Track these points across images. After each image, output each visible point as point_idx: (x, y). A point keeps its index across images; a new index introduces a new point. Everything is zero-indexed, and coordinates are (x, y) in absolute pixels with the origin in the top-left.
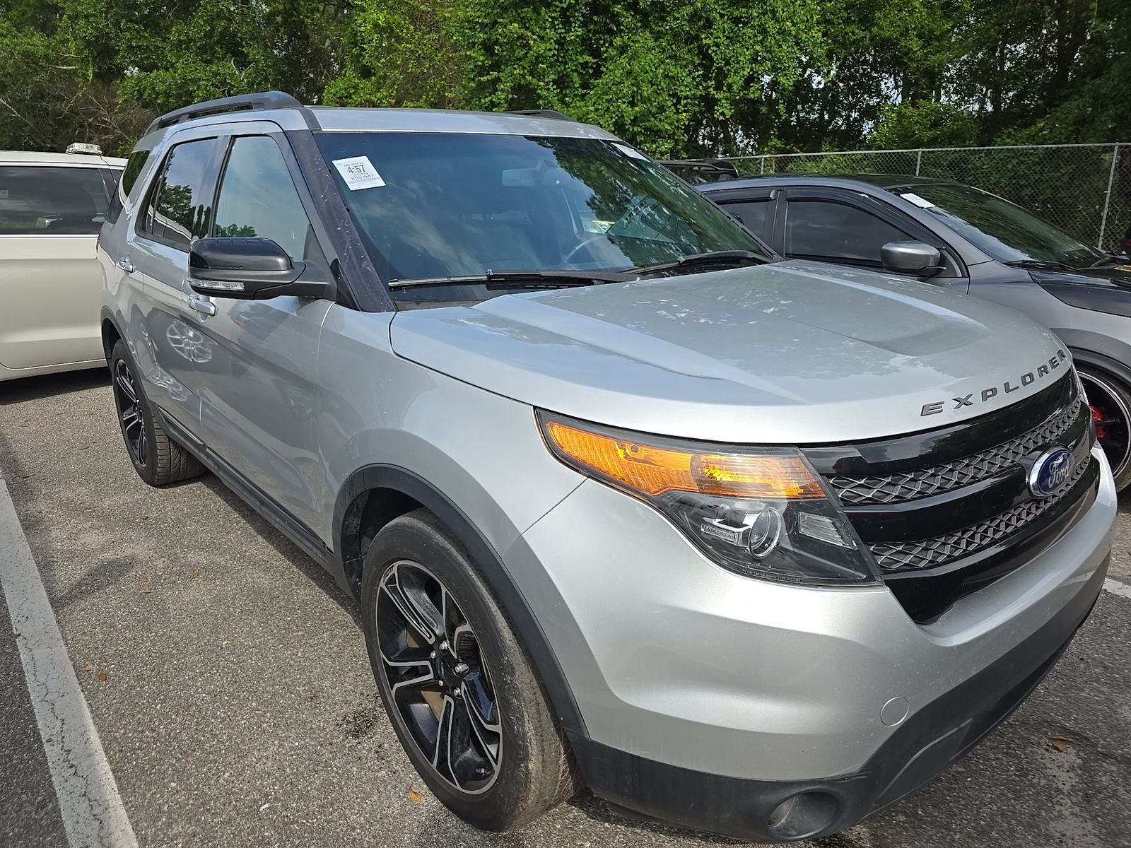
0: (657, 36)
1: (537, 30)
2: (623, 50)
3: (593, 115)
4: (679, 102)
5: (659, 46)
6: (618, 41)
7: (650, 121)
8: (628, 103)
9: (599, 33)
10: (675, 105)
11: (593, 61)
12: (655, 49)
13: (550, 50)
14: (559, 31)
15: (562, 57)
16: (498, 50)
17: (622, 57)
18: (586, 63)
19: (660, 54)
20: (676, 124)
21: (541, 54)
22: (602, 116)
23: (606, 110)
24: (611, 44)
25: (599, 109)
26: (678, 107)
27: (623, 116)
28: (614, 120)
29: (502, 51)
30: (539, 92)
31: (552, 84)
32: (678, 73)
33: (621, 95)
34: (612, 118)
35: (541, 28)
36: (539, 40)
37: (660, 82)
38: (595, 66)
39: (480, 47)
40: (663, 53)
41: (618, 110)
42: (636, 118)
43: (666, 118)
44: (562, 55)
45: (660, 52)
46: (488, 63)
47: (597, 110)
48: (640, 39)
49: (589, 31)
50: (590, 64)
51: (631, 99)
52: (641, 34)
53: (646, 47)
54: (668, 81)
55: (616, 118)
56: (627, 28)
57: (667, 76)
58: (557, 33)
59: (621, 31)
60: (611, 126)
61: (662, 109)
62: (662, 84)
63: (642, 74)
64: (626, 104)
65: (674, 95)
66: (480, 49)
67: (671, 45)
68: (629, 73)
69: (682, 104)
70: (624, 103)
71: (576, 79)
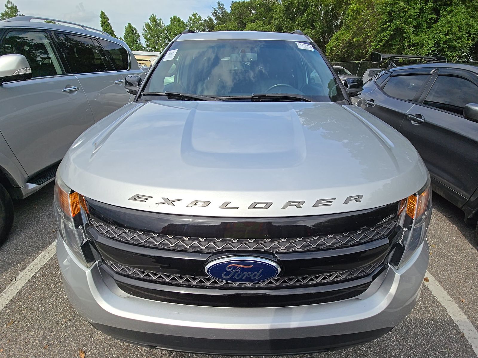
0: (468, 7)
1: (413, 5)
2: (450, 12)
3: (426, 39)
4: (470, 36)
5: (467, 12)
6: (449, 9)
7: (453, 43)
8: (445, 34)
9: (442, 5)
10: (468, 37)
11: (435, 17)
12: (465, 13)
13: (416, 13)
14: (422, 5)
15: (421, 16)
16: (393, 14)
17: (449, 15)
18: (432, 18)
19: (467, 15)
20: (466, 45)
21: (411, 15)
22: (430, 40)
23: (433, 38)
24: (445, 10)
25: (430, 37)
26: (469, 38)
27: (440, 40)
28: (435, 41)
29: (395, 15)
30: (405, 30)
31: (412, 27)
32: (473, 24)
33: (442, 31)
34: (435, 40)
35: (414, 4)
36: (412, 9)
37: (463, 26)
38: (436, 19)
39: (387, 13)
40: (468, 14)
41: (439, 37)
42: (446, 41)
43: (462, 42)
44: (422, 15)
45: (467, 14)
46: (388, 20)
47: (429, 37)
48: (459, 8)
49: (437, 5)
50: (434, 18)
51: (447, 33)
52: (461, 6)
53: (461, 11)
54: (467, 26)
55: (437, 41)
56: (454, 4)
57: (468, 24)
58: (421, 6)
59: (452, 5)
60: (433, 44)
61: (460, 38)
62: (464, 27)
63: (455, 23)
64: (443, 35)
65: (469, 33)
66: (387, 14)
67: (473, 12)
68: (450, 22)
69: (471, 37)
70: (443, 34)
71: (425, 25)
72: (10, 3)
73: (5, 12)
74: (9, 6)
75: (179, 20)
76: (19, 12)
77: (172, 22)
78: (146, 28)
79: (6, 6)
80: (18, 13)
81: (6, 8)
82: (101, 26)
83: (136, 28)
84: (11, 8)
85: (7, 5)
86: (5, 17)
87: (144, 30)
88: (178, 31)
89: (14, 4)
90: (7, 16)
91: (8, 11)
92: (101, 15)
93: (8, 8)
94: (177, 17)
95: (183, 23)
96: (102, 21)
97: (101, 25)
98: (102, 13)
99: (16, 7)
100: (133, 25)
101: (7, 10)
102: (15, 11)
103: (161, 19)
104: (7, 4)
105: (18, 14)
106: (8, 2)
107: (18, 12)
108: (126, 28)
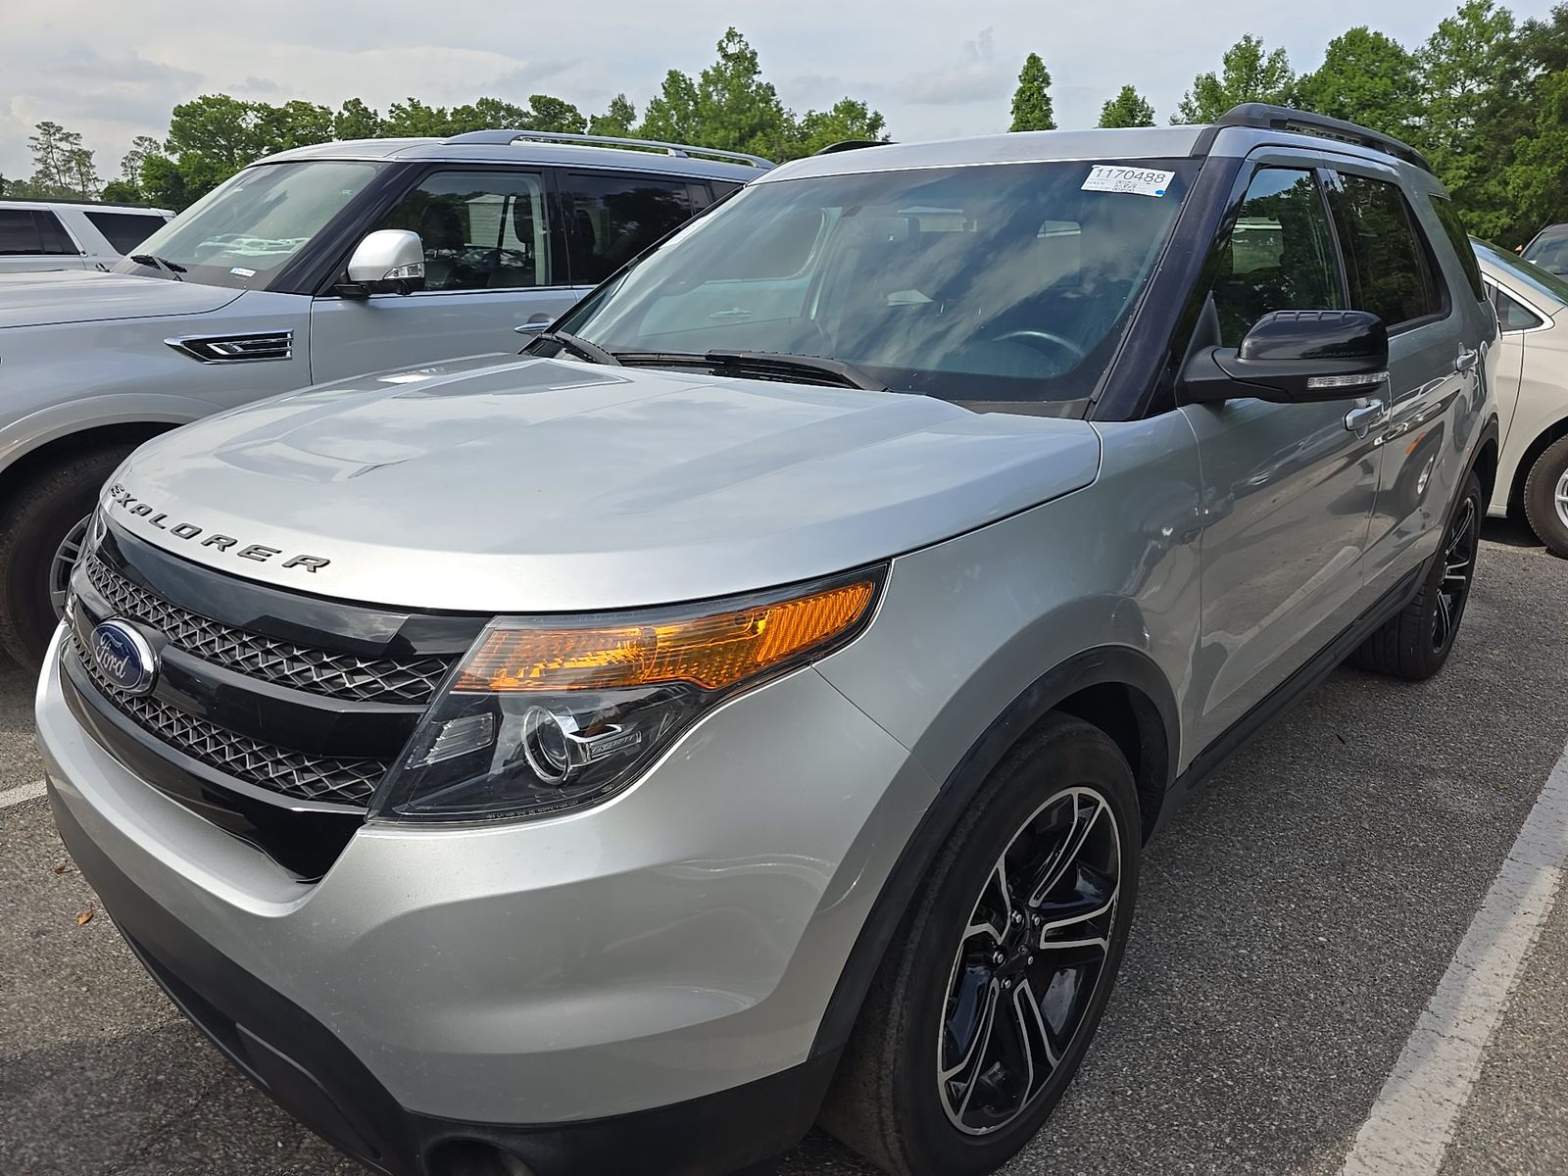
72: (737, 39)
73: (715, 70)
74: (732, 49)
75: (1378, 45)
76: (760, 72)
77: (1332, 60)
78: (1197, 99)
79: (721, 48)
80: (755, 77)
81: (718, 57)
82: (1012, 113)
83: (1150, 103)
84: (737, 58)
85: (724, 45)
86: (711, 89)
87: (1185, 107)
88: (1355, 94)
89: (747, 44)
90: (720, 87)
91: (726, 69)
92: (1026, 71)
93: (726, 56)
94: (1371, 32)
95: (1397, 54)
96: (1021, 92)
97: (1012, 107)
98: (1034, 60)
99: (754, 54)
100: (1139, 94)
101: (724, 62)
102: (746, 69)
103: (1279, 54)
104: (725, 40)
105: (753, 81)
106: (731, 35)
107: (755, 73)
108: (1106, 109)
